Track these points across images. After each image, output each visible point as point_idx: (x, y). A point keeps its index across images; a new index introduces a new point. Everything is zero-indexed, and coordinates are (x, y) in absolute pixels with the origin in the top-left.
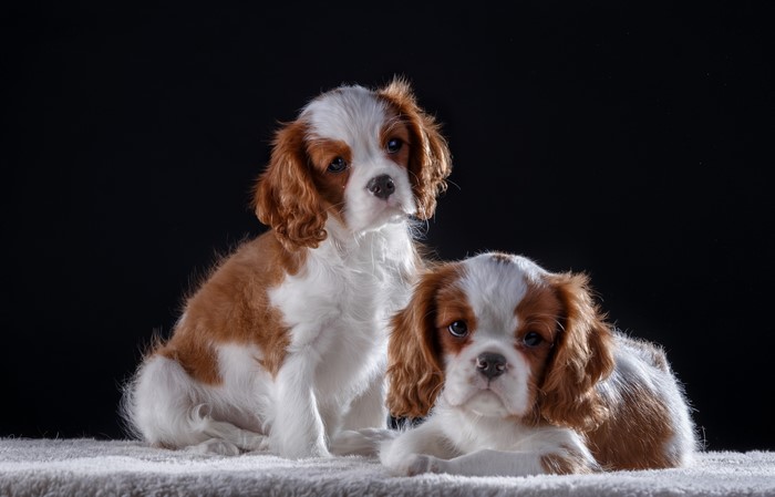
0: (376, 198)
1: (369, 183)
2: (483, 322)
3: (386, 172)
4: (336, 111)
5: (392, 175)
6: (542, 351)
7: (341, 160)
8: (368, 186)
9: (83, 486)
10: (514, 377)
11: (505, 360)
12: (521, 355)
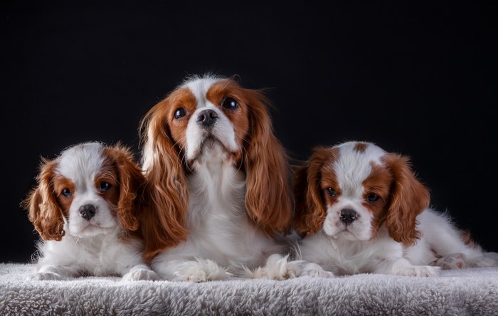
0: (83, 219)
1: (80, 208)
8: (79, 211)
10: (361, 222)
11: (355, 213)
12: (365, 208)
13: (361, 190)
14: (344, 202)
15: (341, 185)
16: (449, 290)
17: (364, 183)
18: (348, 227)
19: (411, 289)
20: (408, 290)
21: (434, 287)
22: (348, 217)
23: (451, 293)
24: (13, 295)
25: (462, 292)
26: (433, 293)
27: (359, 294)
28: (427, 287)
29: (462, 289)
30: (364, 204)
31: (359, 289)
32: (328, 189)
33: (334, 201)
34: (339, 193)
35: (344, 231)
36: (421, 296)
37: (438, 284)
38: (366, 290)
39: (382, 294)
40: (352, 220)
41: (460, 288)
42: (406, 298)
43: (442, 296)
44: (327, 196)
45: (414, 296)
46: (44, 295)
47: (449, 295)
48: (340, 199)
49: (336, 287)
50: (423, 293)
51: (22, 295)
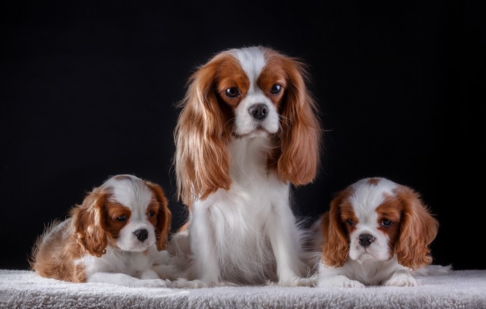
0: (137, 240)
1: (136, 231)
2: (361, 220)
3: (146, 228)
4: (129, 191)
5: (148, 230)
6: (392, 228)
7: (125, 216)
8: (134, 233)
9: (153, 300)
10: (378, 244)
11: (372, 236)
12: (381, 232)
13: (375, 217)
14: (362, 228)
15: (357, 215)
16: (468, 299)
17: (377, 209)
18: (367, 249)
19: (435, 298)
20: (433, 300)
21: (456, 297)
22: (366, 240)
23: (469, 301)
24: (72, 302)
25: (479, 300)
26: (454, 302)
27: (390, 304)
28: (449, 297)
29: (479, 298)
30: (379, 229)
31: (390, 299)
32: (347, 221)
33: (353, 228)
34: (357, 222)
35: (364, 253)
36: (444, 305)
37: (458, 294)
38: (396, 301)
39: (410, 304)
40: (370, 243)
41: (477, 297)
42: (431, 306)
43: (462, 304)
44: (348, 226)
45: (437, 305)
46: (99, 304)
47: (468, 303)
48: (358, 226)
49: (370, 297)
50: (446, 302)
51: (80, 303)
